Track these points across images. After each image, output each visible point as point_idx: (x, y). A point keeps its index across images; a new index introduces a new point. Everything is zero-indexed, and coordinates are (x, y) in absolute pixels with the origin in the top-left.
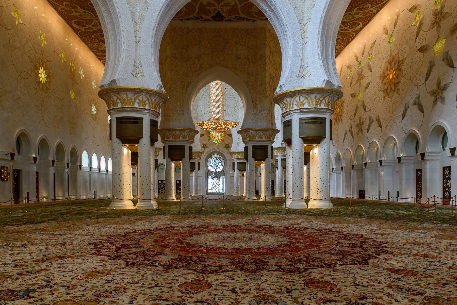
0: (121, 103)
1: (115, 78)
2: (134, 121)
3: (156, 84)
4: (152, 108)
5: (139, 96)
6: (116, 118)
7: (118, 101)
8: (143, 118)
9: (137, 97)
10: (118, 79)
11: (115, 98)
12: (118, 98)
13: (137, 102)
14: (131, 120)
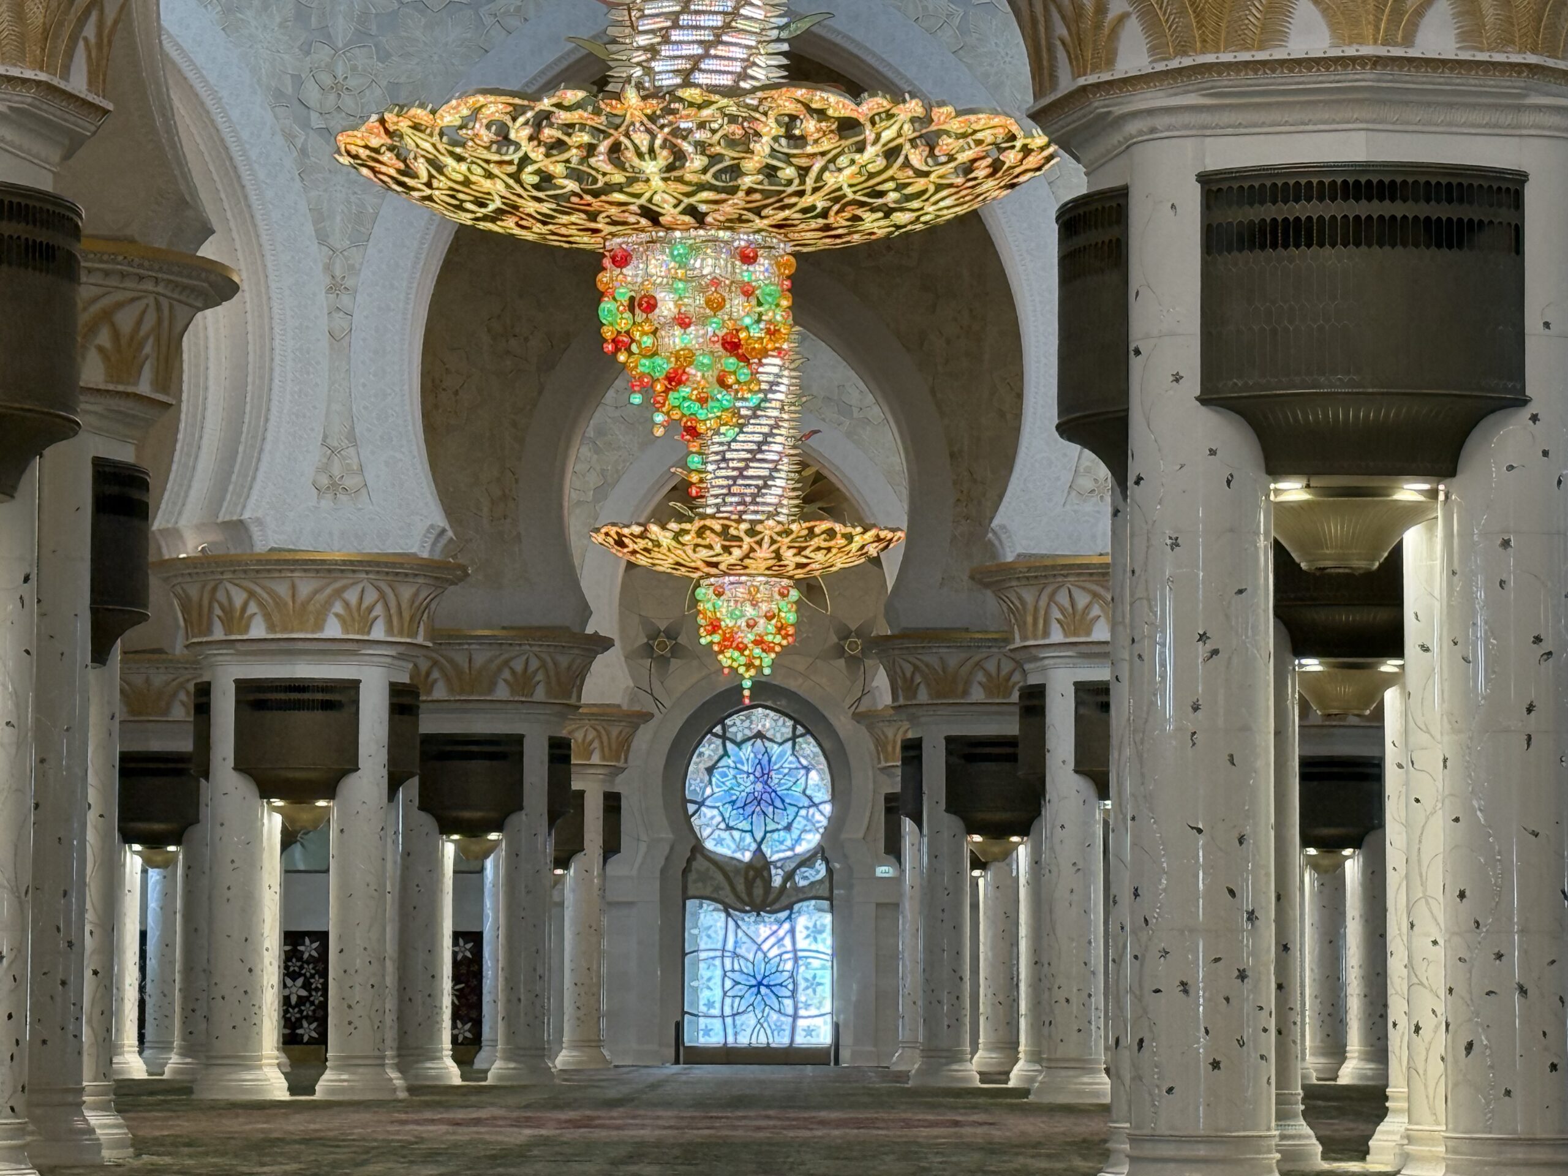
0: (267, 617)
1: (246, 516)
2: (319, 696)
3: (420, 527)
4: (401, 634)
5: (344, 588)
6: (236, 681)
7: (253, 608)
8: (359, 682)
9: (339, 593)
10: (259, 522)
11: (239, 598)
12: (252, 594)
13: (337, 615)
14: (306, 696)
